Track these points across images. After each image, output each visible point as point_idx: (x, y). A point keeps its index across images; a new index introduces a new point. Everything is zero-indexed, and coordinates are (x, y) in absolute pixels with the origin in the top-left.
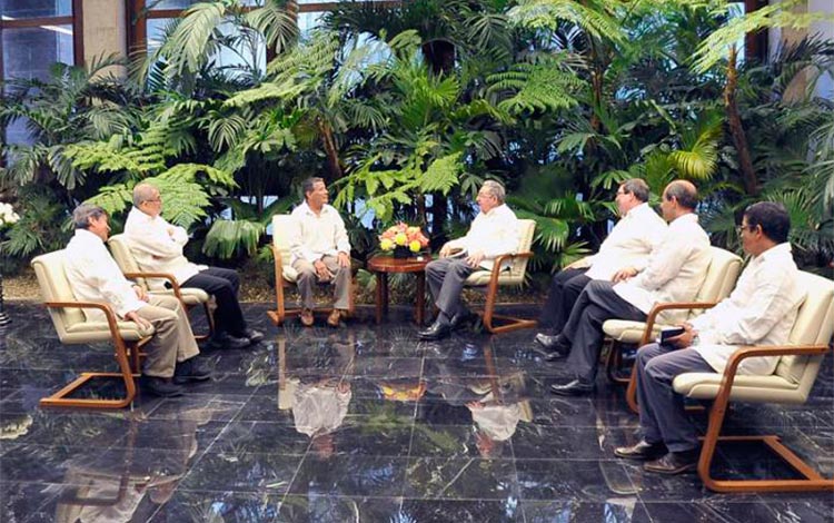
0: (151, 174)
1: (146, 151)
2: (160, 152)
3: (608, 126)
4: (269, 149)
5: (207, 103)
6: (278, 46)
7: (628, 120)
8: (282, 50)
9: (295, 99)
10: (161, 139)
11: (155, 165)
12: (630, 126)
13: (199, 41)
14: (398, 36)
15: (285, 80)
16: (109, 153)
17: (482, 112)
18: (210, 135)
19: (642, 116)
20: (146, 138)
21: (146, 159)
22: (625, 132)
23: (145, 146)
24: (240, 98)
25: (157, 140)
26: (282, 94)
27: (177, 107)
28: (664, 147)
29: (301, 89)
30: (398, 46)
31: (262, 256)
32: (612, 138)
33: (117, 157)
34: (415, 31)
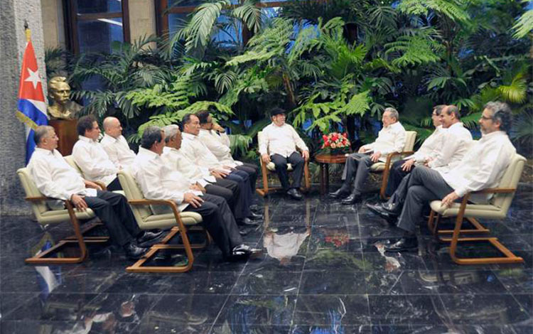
0: (180, 108)
1: (176, 94)
2: (186, 94)
3: (457, 72)
4: (253, 91)
5: (213, 64)
6: (256, 29)
7: (470, 68)
8: (258, 31)
9: (267, 61)
10: (186, 87)
11: (183, 103)
12: (471, 72)
13: (207, 26)
14: (331, 21)
15: (261, 49)
16: (154, 96)
17: (379, 66)
18: (216, 83)
19: (478, 66)
20: (177, 86)
21: (177, 99)
22: (468, 76)
23: (176, 91)
24: (234, 61)
25: (183, 87)
26: (261, 58)
27: (196, 67)
28: (493, 84)
29: (272, 55)
30: (330, 27)
31: (249, 156)
32: (461, 80)
33: (159, 98)
34: (340, 18)
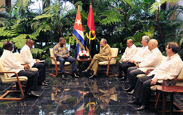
0: (14, 37)
1: (12, 31)
2: (17, 31)
3: (128, 25)
5: (28, 19)
7: (133, 24)
8: (47, 6)
9: (51, 18)
10: (17, 28)
11: (16, 34)
12: (133, 26)
13: (26, 2)
14: (77, 3)
15: (48, 13)
16: (3, 32)
17: (97, 22)
18: (31, 27)
19: (136, 23)
20: (13, 27)
22: (132, 27)
23: (12, 29)
24: (37, 18)
25: (15, 28)
26: (48, 17)
27: (21, 20)
28: (141, 31)
29: (52, 16)
30: (77, 5)
31: (43, 57)
32: (129, 29)
33: (5, 32)
34: (81, 1)
